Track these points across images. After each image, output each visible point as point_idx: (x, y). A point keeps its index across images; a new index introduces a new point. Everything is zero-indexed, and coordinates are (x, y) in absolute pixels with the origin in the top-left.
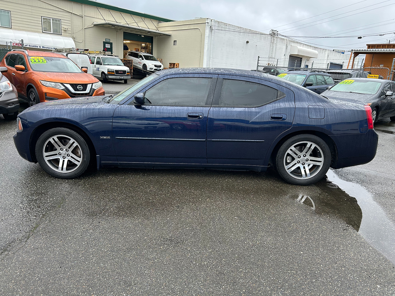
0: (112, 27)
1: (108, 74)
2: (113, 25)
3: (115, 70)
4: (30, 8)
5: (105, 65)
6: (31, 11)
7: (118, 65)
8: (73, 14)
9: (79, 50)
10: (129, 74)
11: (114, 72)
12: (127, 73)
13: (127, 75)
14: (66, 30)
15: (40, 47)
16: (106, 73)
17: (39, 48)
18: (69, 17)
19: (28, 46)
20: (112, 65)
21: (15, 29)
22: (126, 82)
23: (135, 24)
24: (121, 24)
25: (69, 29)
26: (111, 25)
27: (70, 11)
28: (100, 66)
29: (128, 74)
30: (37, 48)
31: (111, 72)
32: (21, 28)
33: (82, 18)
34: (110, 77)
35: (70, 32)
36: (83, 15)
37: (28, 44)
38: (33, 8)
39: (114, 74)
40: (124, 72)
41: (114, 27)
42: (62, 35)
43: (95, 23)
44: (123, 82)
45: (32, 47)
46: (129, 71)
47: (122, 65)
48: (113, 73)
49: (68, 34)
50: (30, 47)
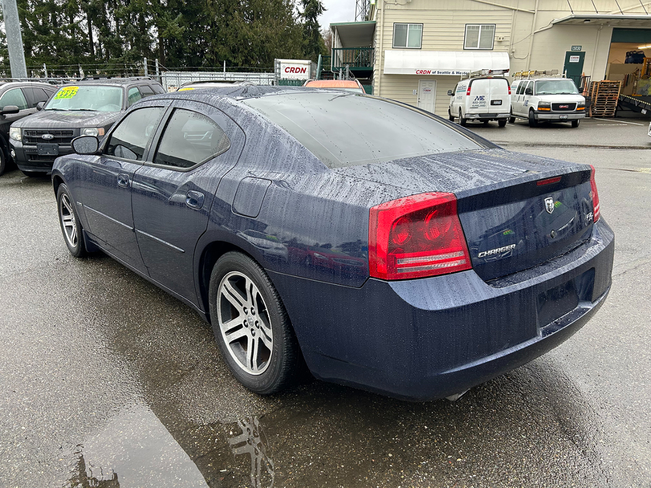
0: (586, 22)
1: (539, 111)
2: (588, 19)
3: (552, 104)
4: (451, 13)
5: (537, 95)
6: (451, 18)
7: (563, 94)
8: (518, 10)
9: (494, 73)
10: (583, 110)
11: (550, 107)
12: (578, 107)
13: (578, 112)
14: (501, 40)
15: (453, 73)
16: (536, 109)
17: (451, 74)
18: (510, 18)
19: (436, 74)
20: (551, 94)
21: (427, 50)
22: (575, 124)
23: (642, 10)
24: (610, 15)
25: (506, 39)
26: (583, 20)
27: (513, 8)
28: (530, 97)
29: (579, 109)
30: (448, 74)
31: (543, 108)
32: (434, 47)
33: (532, 15)
34: (541, 116)
35: (508, 43)
36: (536, 10)
37: (437, 69)
38: (455, 14)
39: (550, 111)
40: (572, 106)
41: (588, 22)
42: (494, 50)
43: (556, 20)
44: (570, 124)
45: (442, 74)
46: (584, 103)
47: (574, 93)
48: (548, 109)
49: (503, 48)
50: (439, 74)
